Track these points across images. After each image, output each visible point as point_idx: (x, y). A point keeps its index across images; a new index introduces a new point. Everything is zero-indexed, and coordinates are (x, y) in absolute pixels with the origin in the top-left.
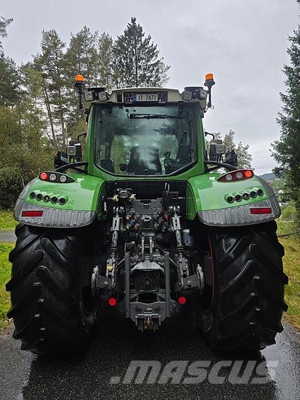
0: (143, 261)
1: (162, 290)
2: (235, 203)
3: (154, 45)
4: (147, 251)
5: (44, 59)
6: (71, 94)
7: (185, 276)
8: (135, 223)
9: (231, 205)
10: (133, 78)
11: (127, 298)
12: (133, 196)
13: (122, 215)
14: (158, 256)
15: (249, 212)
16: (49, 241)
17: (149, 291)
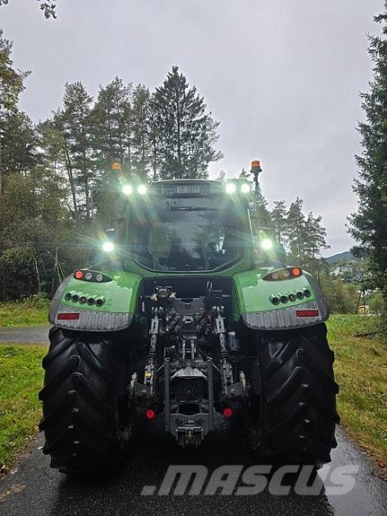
0: (184, 368)
1: (204, 401)
2: (281, 305)
3: (200, 98)
4: (188, 356)
5: (67, 116)
6: (97, 155)
7: (229, 384)
8: (175, 326)
9: (276, 307)
10: (175, 137)
11: (167, 409)
12: (173, 295)
13: (161, 316)
14: (200, 361)
15: (295, 315)
16: (84, 346)
17: (191, 402)
